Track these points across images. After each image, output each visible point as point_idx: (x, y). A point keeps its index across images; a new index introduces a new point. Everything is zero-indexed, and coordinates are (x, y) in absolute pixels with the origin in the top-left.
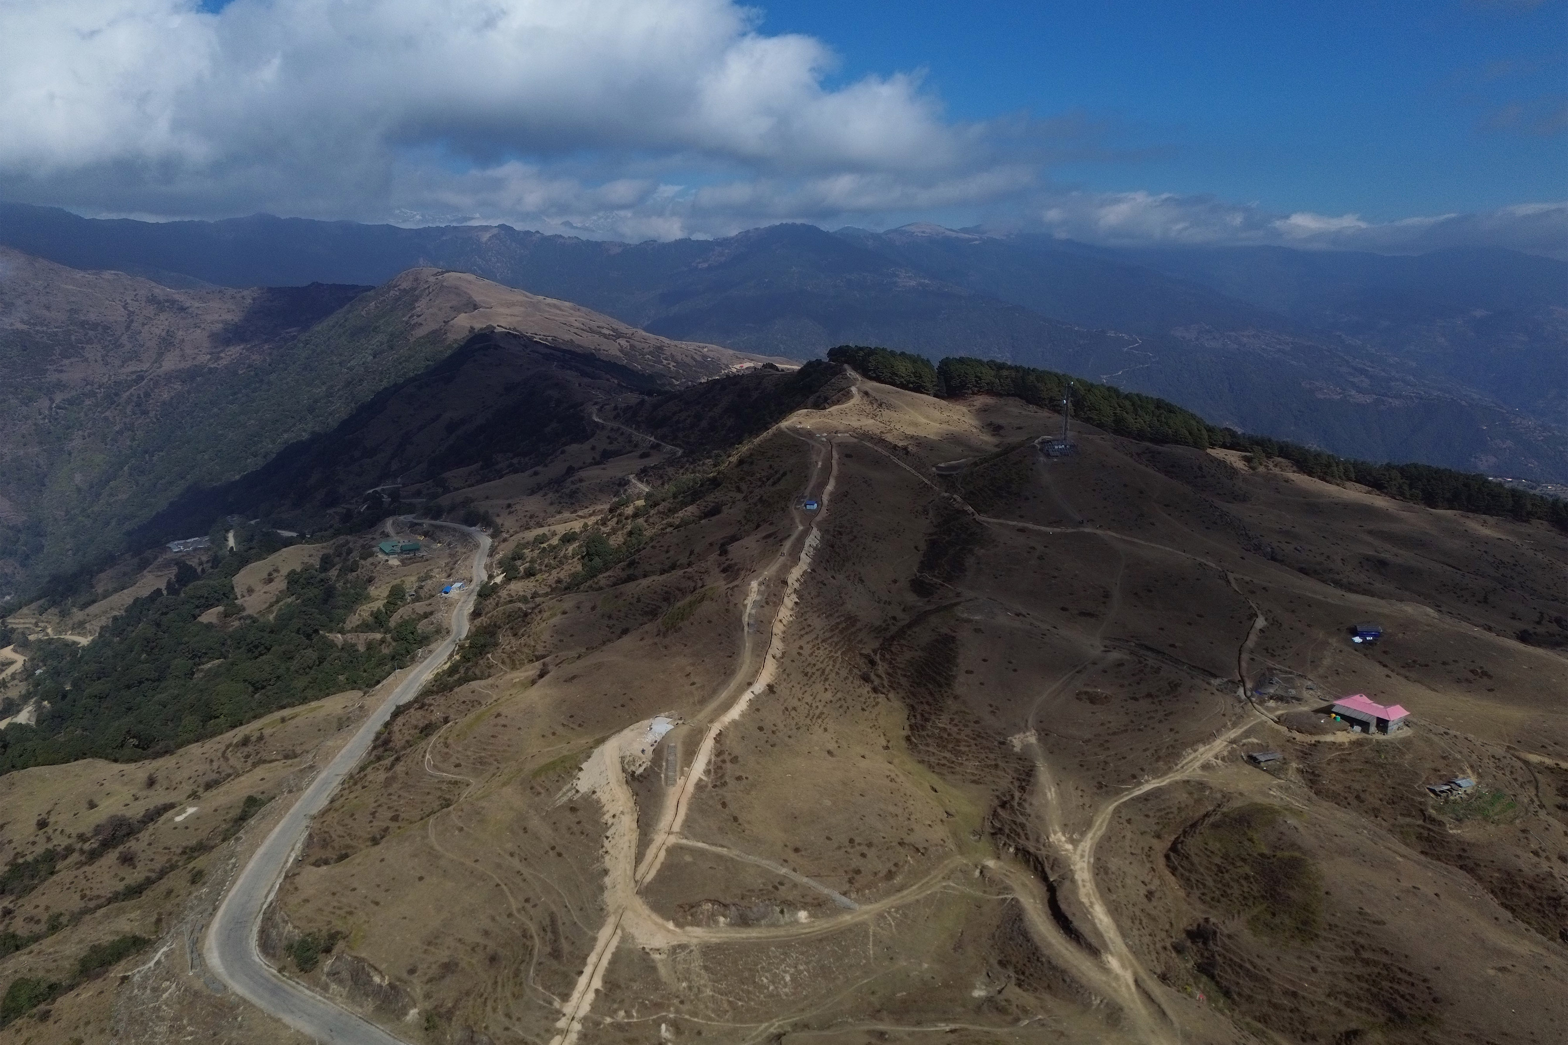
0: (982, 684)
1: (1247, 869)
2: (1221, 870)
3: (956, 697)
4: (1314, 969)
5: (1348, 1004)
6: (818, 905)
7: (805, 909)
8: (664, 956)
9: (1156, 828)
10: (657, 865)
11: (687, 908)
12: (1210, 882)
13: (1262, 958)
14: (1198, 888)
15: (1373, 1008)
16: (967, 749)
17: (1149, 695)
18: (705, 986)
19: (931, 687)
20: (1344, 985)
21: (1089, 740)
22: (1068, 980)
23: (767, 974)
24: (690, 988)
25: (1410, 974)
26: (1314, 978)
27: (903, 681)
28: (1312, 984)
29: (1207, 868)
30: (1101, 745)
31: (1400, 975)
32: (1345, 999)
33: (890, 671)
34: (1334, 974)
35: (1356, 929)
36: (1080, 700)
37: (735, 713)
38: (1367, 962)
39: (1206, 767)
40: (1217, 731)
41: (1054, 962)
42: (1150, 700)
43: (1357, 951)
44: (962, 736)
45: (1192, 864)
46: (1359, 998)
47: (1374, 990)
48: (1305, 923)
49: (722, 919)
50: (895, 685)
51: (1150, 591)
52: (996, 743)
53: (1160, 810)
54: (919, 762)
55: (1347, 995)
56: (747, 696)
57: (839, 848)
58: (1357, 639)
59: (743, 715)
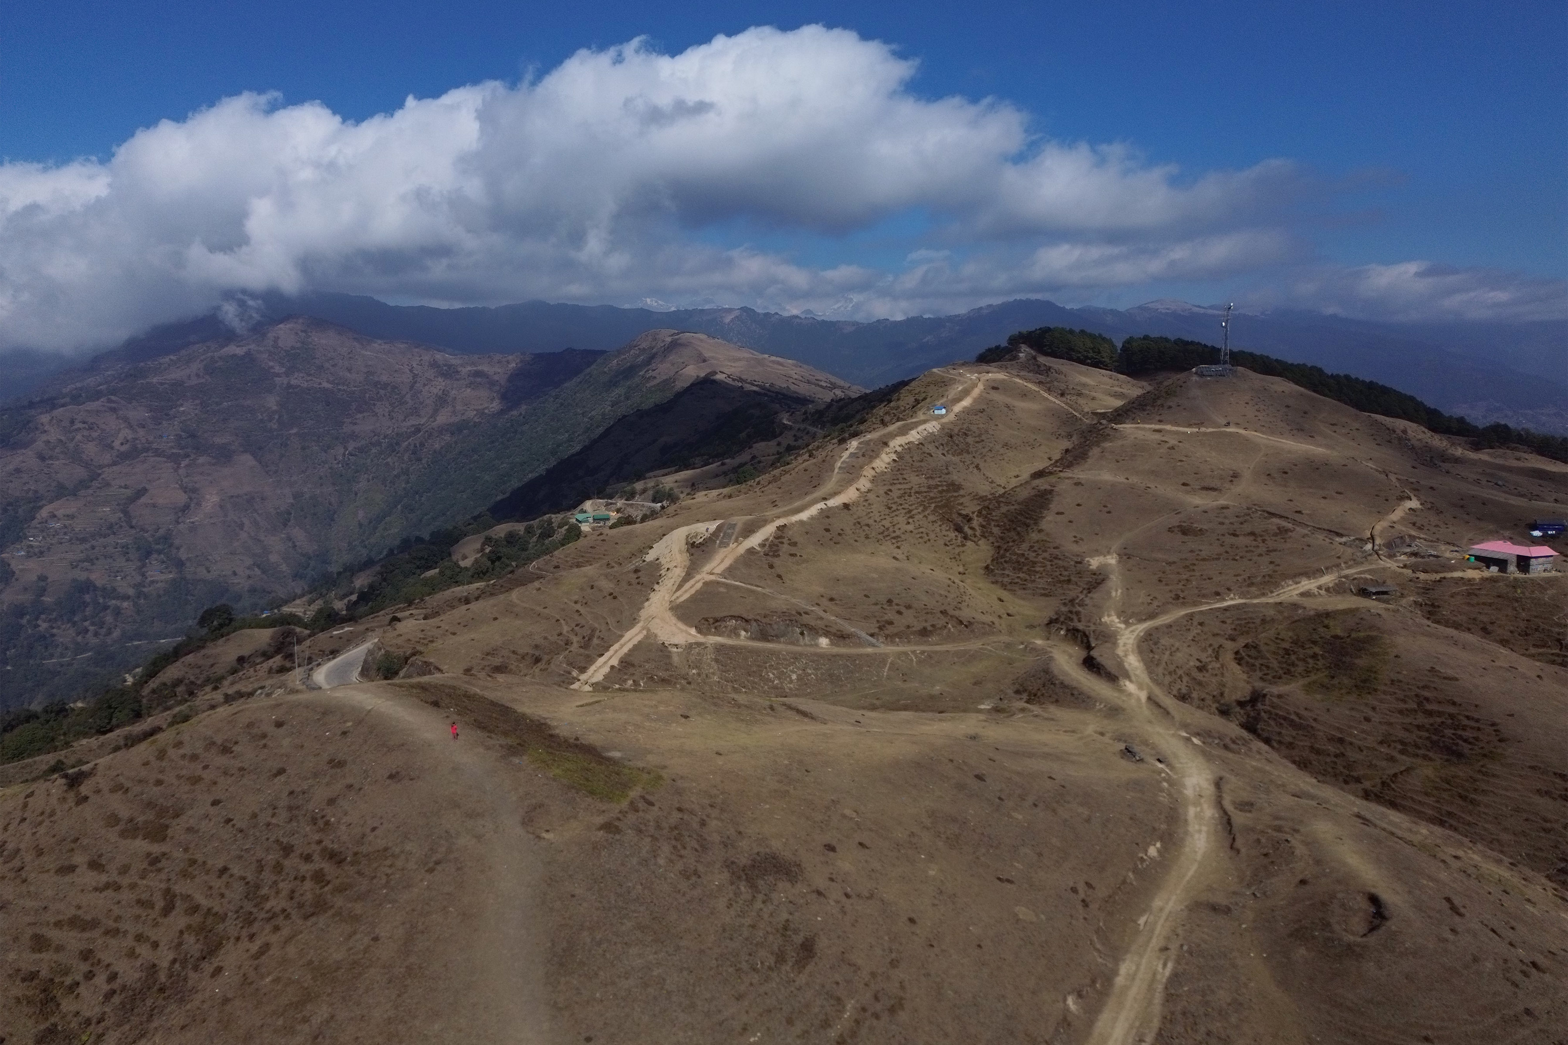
0: (1070, 522)
1: (1317, 650)
2: (1287, 652)
3: (1040, 531)
4: (1367, 719)
5: (1402, 752)
6: (840, 637)
7: (826, 636)
8: (680, 650)
9: (1230, 632)
10: (693, 591)
11: (711, 621)
12: (1274, 664)
13: (1311, 710)
14: (1261, 670)
15: (1431, 754)
16: (1042, 569)
17: (1252, 534)
18: (713, 674)
19: (1019, 529)
20: (1402, 734)
21: (1174, 563)
22: (1076, 693)
23: (775, 672)
24: (699, 675)
25: (1477, 721)
26: (1366, 726)
27: (996, 531)
28: (1363, 731)
29: (1274, 653)
30: (1186, 567)
31: (1466, 722)
32: (1399, 747)
33: (984, 523)
34: (1390, 724)
35: (1421, 684)
36: (1172, 532)
37: (804, 516)
38: (1430, 713)
39: (1306, 594)
40: (1327, 569)
41: (1066, 683)
42: (1252, 538)
43: (1420, 704)
44: (1040, 559)
45: (1259, 652)
46: (1417, 747)
47: (1435, 738)
48: (1364, 681)
49: (743, 633)
50: (986, 534)
51: (1286, 473)
52: (1072, 563)
53: (1238, 619)
54: (993, 583)
55: (1402, 742)
56: (821, 505)
57: (876, 604)
58: (1537, 533)
59: (812, 518)
